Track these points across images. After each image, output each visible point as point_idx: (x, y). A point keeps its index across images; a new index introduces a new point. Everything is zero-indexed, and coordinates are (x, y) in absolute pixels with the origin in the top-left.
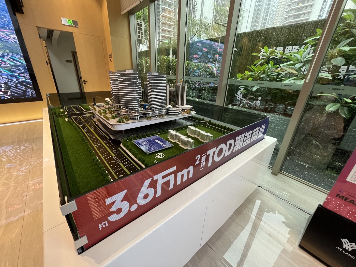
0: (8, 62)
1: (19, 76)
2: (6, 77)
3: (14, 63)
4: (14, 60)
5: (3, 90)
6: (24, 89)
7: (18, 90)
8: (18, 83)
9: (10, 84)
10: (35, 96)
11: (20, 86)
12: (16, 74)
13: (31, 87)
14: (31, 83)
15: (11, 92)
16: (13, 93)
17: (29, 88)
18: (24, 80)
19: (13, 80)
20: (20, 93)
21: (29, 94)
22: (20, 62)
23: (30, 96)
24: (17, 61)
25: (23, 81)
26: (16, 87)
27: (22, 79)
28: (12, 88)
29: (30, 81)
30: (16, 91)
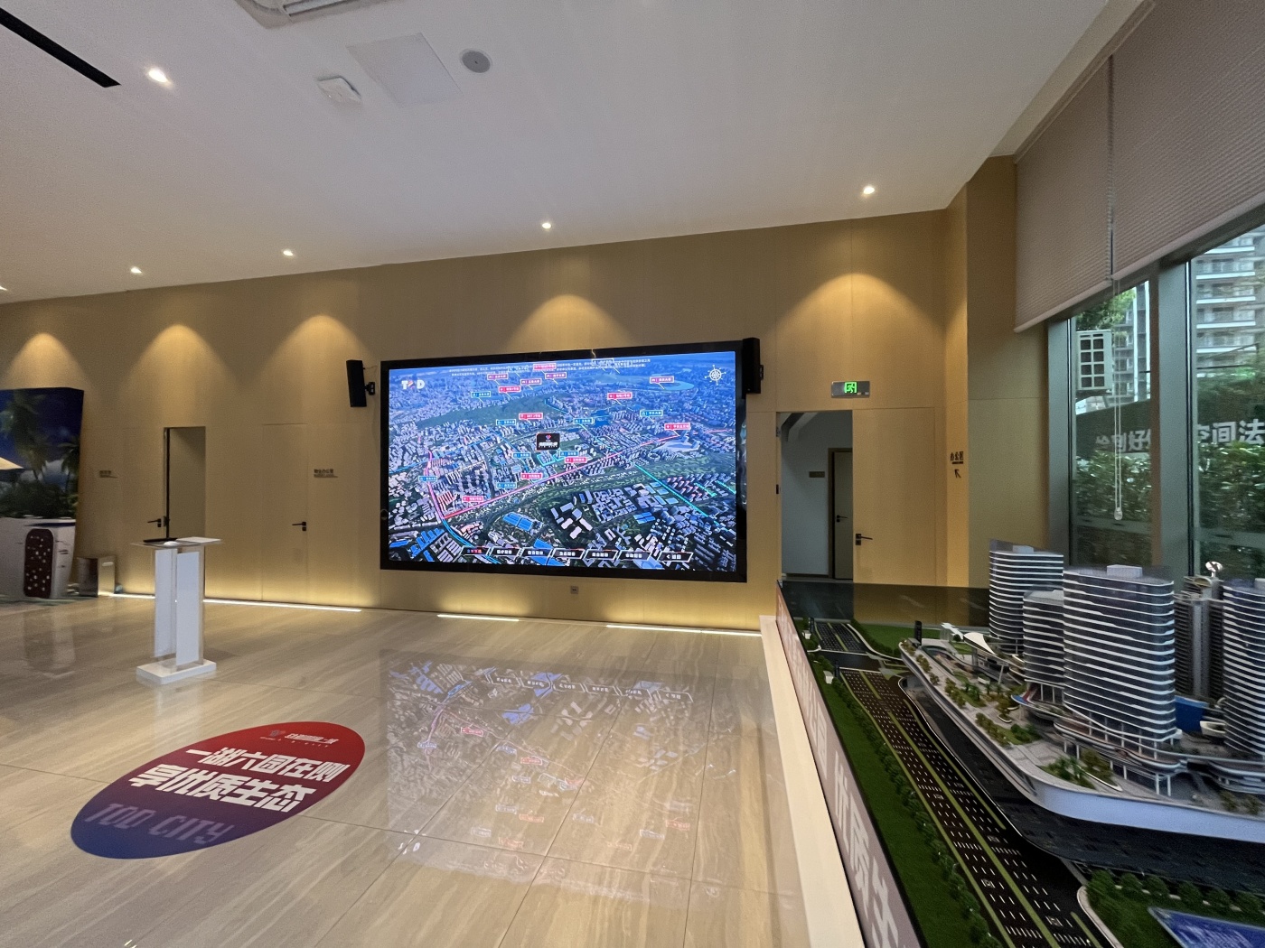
0: (708, 492)
1: (717, 520)
2: (696, 523)
3: (717, 492)
4: (718, 486)
5: (683, 551)
6: (717, 550)
7: (708, 552)
8: (711, 536)
9: (697, 539)
10: (734, 568)
11: (712, 542)
12: (713, 517)
13: (731, 545)
14: (734, 536)
15: (695, 555)
16: (697, 558)
17: (727, 547)
18: (723, 529)
19: (704, 530)
20: (709, 559)
21: (724, 563)
22: (727, 491)
23: (724, 567)
24: (722, 488)
25: (722, 533)
26: (706, 546)
27: (721, 527)
28: (699, 547)
29: (734, 533)
30: (702, 554)
